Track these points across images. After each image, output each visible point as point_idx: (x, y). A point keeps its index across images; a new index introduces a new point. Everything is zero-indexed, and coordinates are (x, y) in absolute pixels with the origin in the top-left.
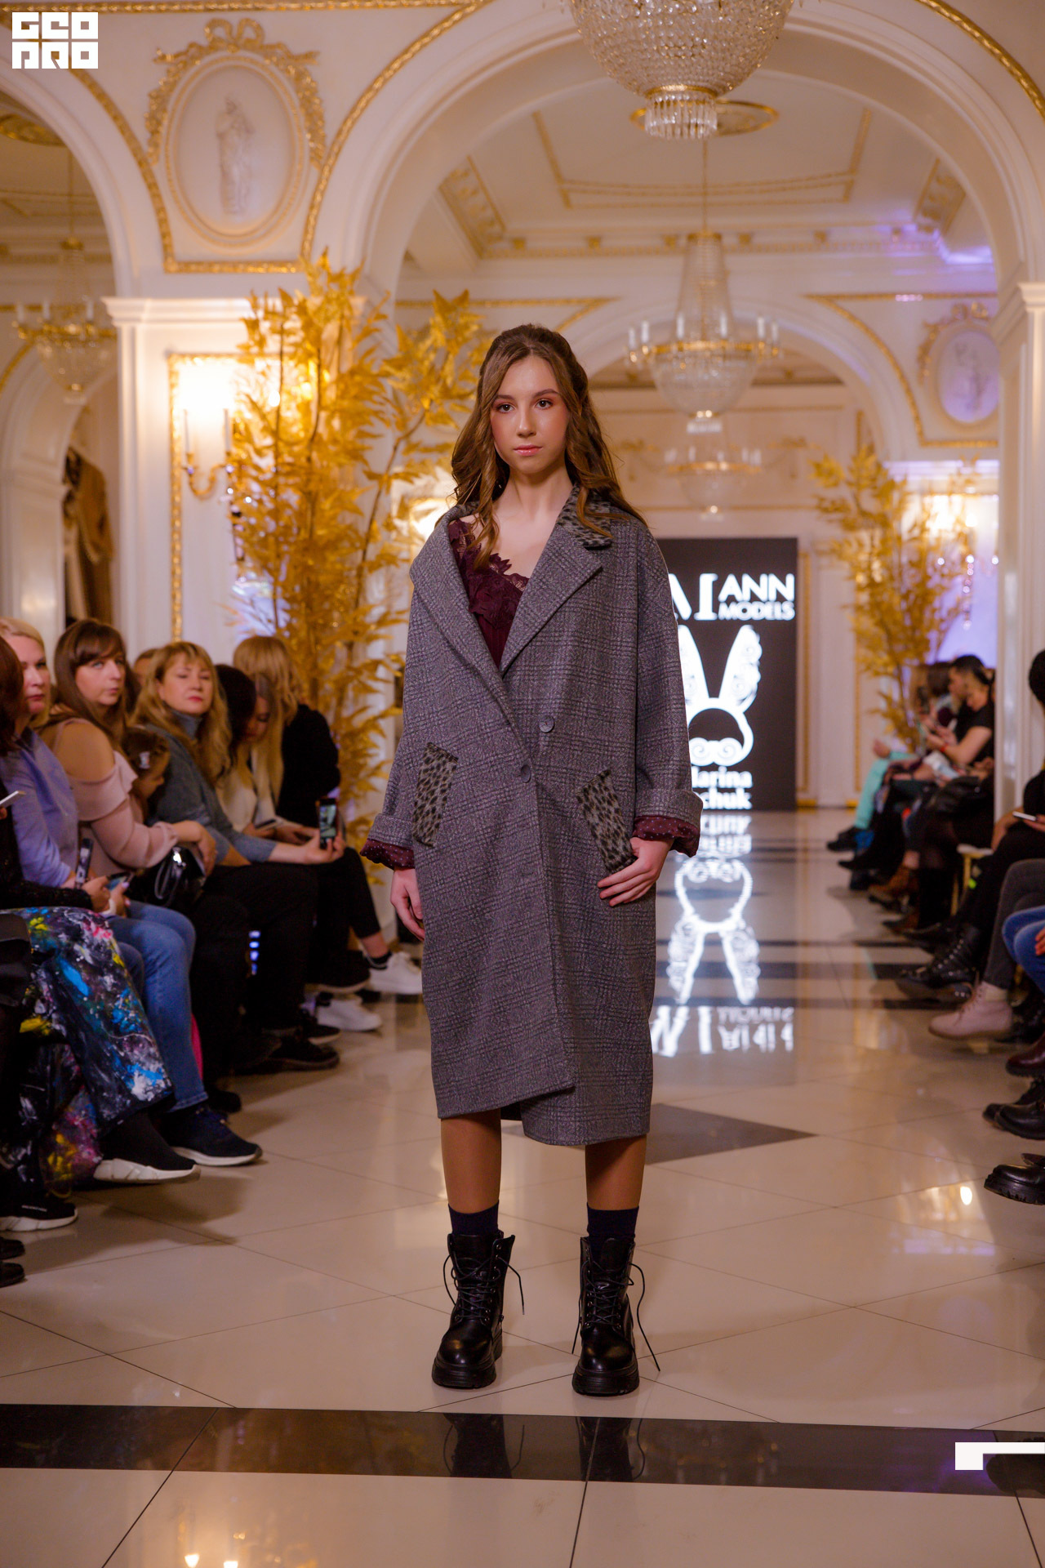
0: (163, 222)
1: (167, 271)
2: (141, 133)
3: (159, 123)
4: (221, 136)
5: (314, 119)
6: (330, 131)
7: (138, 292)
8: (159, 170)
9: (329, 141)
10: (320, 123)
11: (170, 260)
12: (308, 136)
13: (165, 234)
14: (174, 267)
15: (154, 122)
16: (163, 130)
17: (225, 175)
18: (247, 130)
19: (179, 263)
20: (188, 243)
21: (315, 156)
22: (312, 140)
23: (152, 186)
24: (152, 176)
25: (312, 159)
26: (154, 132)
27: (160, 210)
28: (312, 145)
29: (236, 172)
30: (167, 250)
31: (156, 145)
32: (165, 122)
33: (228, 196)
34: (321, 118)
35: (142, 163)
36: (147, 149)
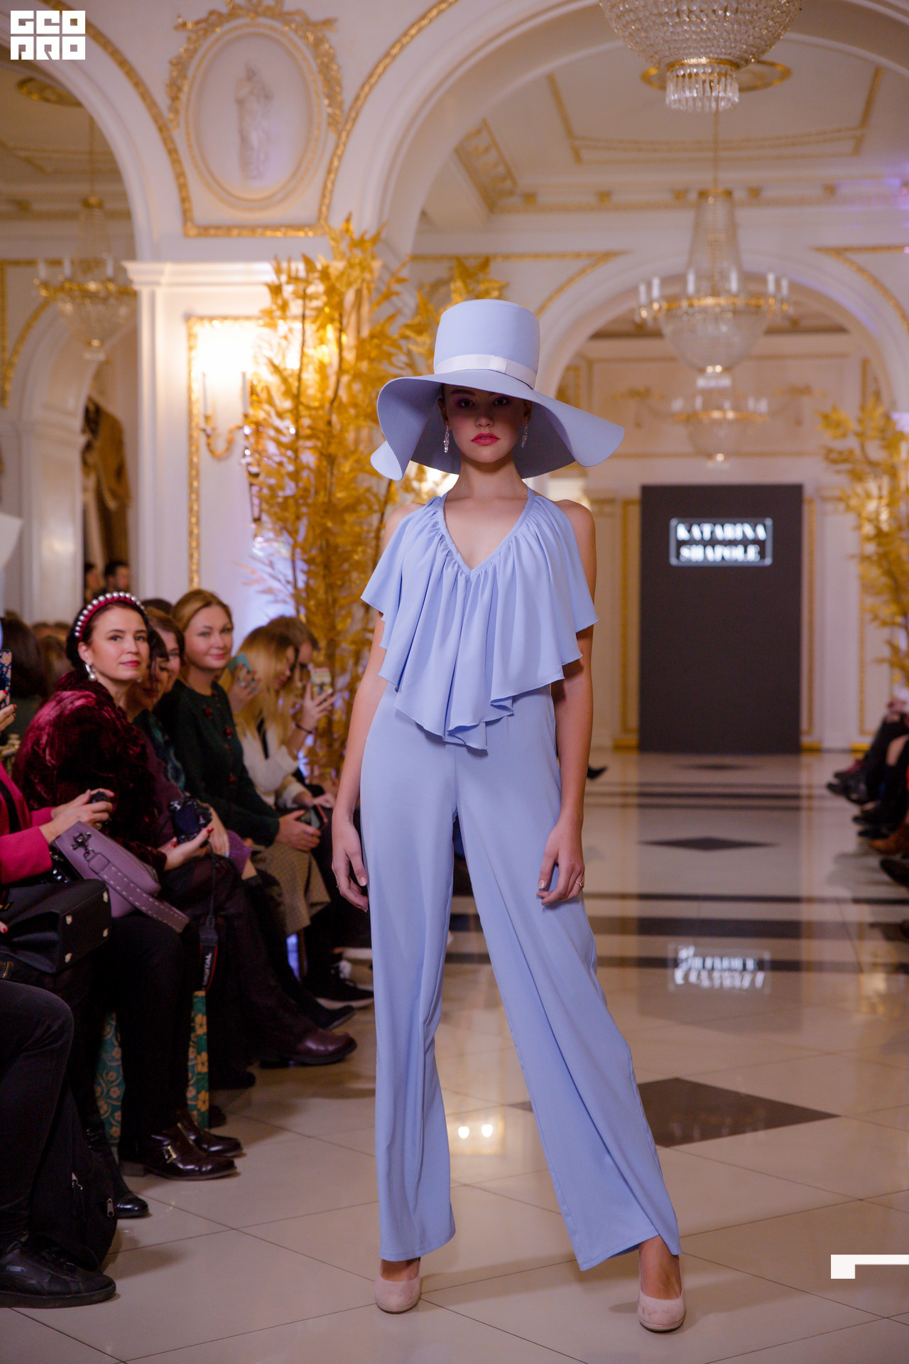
0: (182, 187)
1: (186, 235)
2: (162, 100)
3: (180, 89)
4: (240, 102)
5: (332, 85)
6: (347, 96)
7: (158, 257)
8: (179, 136)
9: (346, 106)
10: (337, 89)
11: (189, 224)
12: (326, 102)
13: (185, 200)
14: (193, 232)
15: (174, 89)
16: (183, 96)
17: (244, 139)
18: (267, 96)
19: (198, 227)
20: (207, 207)
21: (333, 121)
22: (329, 105)
23: (172, 151)
24: (173, 142)
25: (329, 124)
26: (175, 99)
27: (180, 175)
28: (330, 110)
29: (254, 137)
30: (186, 215)
31: (175, 111)
32: (186, 89)
33: (247, 161)
34: (339, 84)
35: (163, 128)
36: (168, 115)
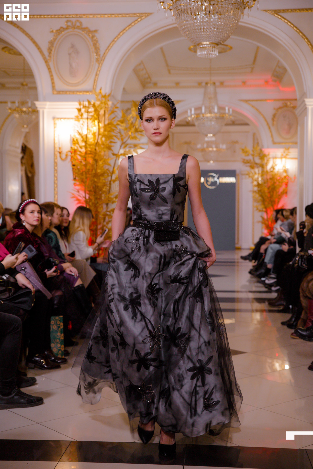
0: (52, 79)
1: (53, 94)
2: (46, 53)
3: (51, 50)
4: (70, 54)
5: (97, 49)
6: (102, 53)
7: (45, 100)
8: (51, 64)
9: (101, 56)
10: (99, 51)
11: (54, 90)
12: (95, 54)
13: (53, 83)
14: (55, 93)
15: (50, 50)
16: (52, 52)
17: (71, 65)
18: (77, 52)
19: (57, 91)
20: (59, 85)
21: (97, 60)
22: (96, 55)
23: (49, 69)
24: (49, 66)
25: (96, 61)
26: (50, 53)
27: (51, 76)
28: (96, 57)
29: (74, 65)
30: (53, 87)
31: (50, 56)
32: (53, 50)
33: (72, 71)
34: (99, 49)
35: (46, 62)
36: (48, 58)
